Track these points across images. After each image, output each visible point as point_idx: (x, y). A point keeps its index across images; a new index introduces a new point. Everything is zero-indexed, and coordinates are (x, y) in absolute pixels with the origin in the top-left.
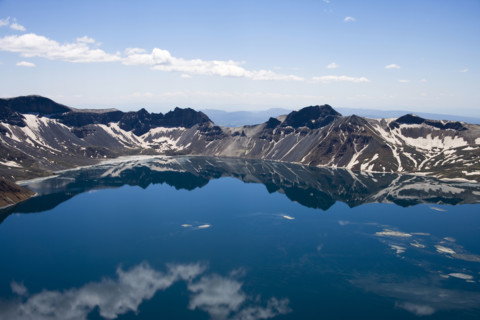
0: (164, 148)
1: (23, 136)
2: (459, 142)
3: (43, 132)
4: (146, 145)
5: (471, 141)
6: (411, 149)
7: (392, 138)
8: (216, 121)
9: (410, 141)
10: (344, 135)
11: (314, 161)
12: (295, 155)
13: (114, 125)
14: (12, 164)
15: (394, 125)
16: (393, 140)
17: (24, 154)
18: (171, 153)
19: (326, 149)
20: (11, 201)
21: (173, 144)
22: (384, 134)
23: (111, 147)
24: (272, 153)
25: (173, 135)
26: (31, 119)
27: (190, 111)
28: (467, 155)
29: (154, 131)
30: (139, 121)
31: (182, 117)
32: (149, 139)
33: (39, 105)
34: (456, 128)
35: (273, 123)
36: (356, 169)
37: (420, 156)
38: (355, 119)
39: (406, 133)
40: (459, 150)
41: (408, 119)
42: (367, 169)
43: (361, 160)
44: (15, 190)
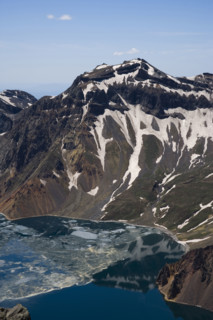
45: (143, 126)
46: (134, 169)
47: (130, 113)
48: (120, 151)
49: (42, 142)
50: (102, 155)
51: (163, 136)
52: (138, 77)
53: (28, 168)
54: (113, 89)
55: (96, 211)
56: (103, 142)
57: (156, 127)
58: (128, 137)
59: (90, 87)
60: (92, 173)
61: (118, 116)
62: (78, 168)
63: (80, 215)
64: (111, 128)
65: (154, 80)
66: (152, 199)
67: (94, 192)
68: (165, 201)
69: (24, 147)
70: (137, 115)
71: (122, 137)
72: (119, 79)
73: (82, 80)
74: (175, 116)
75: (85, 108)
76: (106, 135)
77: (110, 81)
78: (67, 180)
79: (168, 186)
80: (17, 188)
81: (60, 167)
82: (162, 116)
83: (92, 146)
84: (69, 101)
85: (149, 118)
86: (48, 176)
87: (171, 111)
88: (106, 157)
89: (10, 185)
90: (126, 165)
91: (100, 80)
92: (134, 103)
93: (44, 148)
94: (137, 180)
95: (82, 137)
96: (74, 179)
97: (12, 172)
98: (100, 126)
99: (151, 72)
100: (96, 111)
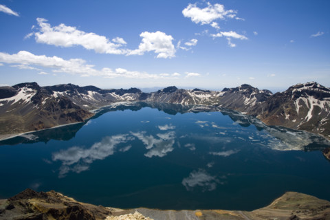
0: (128, 99)
1: (88, 97)
2: (209, 96)
3: (94, 96)
4: (123, 99)
5: (212, 95)
6: (197, 98)
7: (192, 95)
8: (143, 91)
9: (197, 96)
10: (179, 94)
11: (172, 102)
12: (166, 100)
13: (114, 93)
14: (86, 106)
15: (193, 91)
16: (192, 96)
17: (89, 103)
18: (130, 101)
19: (175, 98)
20: (89, 117)
21: (131, 98)
22: (190, 94)
23: (113, 100)
24: (160, 100)
25: (131, 96)
26: (90, 92)
27: (135, 89)
28: (212, 99)
29: (125, 95)
30: (121, 92)
31: (133, 91)
32: (124, 97)
33: (92, 88)
34: (208, 92)
35: (159, 91)
36: (184, 104)
37: (200, 100)
38: (182, 90)
39: (196, 93)
40: (210, 98)
41: (196, 90)
42: (186, 103)
43: (185, 101)
44: (90, 113)
45: (314, 102)
46: (310, 116)
47: (309, 98)
48: (305, 109)
49: (277, 105)
50: (298, 110)
51: (322, 106)
52: (313, 87)
53: (273, 112)
54: (303, 91)
55: (295, 126)
56: (298, 107)
57: (319, 103)
58: (308, 106)
59: (295, 90)
60: (294, 115)
61: (304, 99)
62: (289, 113)
63: (289, 127)
64: (301, 102)
65: (319, 88)
66: (317, 125)
67: (294, 121)
68: (323, 127)
69: (271, 106)
70: (311, 99)
71: (305, 105)
72: (306, 88)
73: (292, 88)
74: (327, 100)
75: (293, 96)
76: (299, 104)
77: (302, 88)
78: (285, 117)
79: (324, 122)
80: (269, 117)
81: (283, 112)
82: (322, 100)
83: (294, 107)
84: (287, 94)
85: (316, 100)
86: (279, 115)
87: (326, 98)
88: (299, 111)
89: (267, 116)
90: (307, 114)
91: (298, 88)
92: (311, 95)
93: (278, 106)
94: (311, 119)
95: (291, 105)
96: (287, 116)
97: (267, 112)
98: (297, 102)
99: (318, 86)
100: (296, 97)
